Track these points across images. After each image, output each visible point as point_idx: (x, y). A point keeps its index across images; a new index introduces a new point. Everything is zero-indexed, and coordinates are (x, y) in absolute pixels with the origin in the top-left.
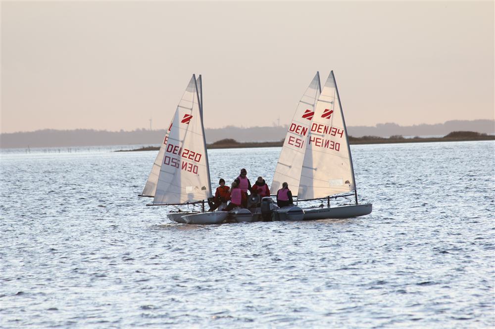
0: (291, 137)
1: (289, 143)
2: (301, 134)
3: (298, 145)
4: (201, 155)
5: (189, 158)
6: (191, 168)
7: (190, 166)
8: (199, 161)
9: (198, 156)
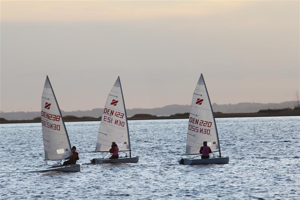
0: (105, 116)
1: (104, 120)
2: (110, 114)
3: (109, 121)
4: (211, 123)
5: (204, 125)
6: (206, 132)
7: (205, 130)
8: (210, 127)
9: (210, 124)
